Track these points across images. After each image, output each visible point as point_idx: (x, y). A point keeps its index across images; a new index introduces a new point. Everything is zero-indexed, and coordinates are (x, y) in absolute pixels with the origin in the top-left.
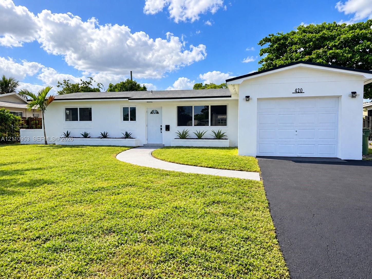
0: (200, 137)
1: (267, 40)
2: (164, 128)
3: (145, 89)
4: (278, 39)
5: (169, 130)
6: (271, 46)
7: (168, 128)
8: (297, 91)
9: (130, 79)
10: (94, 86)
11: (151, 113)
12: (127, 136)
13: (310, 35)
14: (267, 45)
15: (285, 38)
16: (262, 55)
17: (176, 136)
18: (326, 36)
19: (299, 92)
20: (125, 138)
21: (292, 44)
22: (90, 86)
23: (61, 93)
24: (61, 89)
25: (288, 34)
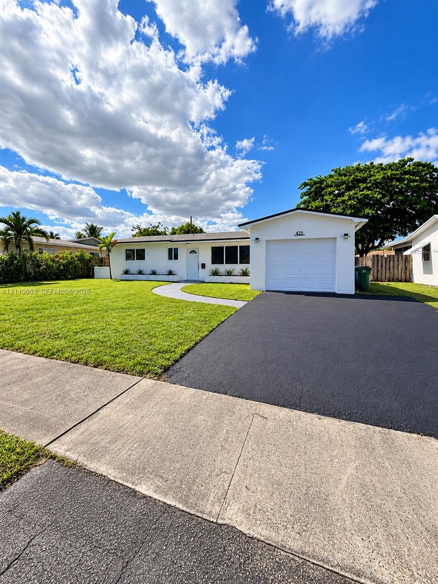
0: (229, 274)
1: (306, 184)
2: (200, 266)
3: (201, 231)
4: (315, 183)
5: (204, 268)
6: (310, 189)
7: (203, 266)
8: (298, 233)
9: (190, 223)
10: (160, 230)
11: (190, 253)
12: (170, 273)
13: (344, 178)
14: (305, 190)
15: (321, 181)
16: (302, 198)
17: (209, 273)
18: (358, 177)
19: (299, 235)
20: (168, 275)
21: (328, 186)
22: (158, 229)
23: (134, 236)
24: (134, 233)
25: (325, 177)
